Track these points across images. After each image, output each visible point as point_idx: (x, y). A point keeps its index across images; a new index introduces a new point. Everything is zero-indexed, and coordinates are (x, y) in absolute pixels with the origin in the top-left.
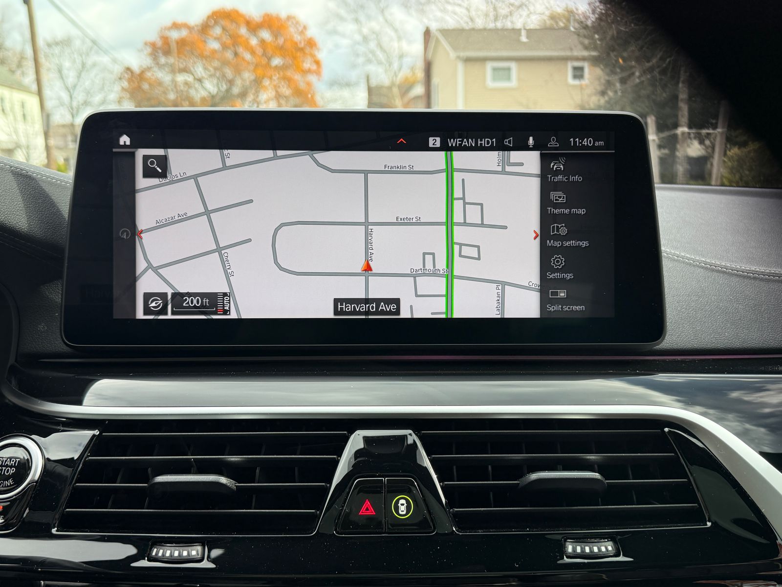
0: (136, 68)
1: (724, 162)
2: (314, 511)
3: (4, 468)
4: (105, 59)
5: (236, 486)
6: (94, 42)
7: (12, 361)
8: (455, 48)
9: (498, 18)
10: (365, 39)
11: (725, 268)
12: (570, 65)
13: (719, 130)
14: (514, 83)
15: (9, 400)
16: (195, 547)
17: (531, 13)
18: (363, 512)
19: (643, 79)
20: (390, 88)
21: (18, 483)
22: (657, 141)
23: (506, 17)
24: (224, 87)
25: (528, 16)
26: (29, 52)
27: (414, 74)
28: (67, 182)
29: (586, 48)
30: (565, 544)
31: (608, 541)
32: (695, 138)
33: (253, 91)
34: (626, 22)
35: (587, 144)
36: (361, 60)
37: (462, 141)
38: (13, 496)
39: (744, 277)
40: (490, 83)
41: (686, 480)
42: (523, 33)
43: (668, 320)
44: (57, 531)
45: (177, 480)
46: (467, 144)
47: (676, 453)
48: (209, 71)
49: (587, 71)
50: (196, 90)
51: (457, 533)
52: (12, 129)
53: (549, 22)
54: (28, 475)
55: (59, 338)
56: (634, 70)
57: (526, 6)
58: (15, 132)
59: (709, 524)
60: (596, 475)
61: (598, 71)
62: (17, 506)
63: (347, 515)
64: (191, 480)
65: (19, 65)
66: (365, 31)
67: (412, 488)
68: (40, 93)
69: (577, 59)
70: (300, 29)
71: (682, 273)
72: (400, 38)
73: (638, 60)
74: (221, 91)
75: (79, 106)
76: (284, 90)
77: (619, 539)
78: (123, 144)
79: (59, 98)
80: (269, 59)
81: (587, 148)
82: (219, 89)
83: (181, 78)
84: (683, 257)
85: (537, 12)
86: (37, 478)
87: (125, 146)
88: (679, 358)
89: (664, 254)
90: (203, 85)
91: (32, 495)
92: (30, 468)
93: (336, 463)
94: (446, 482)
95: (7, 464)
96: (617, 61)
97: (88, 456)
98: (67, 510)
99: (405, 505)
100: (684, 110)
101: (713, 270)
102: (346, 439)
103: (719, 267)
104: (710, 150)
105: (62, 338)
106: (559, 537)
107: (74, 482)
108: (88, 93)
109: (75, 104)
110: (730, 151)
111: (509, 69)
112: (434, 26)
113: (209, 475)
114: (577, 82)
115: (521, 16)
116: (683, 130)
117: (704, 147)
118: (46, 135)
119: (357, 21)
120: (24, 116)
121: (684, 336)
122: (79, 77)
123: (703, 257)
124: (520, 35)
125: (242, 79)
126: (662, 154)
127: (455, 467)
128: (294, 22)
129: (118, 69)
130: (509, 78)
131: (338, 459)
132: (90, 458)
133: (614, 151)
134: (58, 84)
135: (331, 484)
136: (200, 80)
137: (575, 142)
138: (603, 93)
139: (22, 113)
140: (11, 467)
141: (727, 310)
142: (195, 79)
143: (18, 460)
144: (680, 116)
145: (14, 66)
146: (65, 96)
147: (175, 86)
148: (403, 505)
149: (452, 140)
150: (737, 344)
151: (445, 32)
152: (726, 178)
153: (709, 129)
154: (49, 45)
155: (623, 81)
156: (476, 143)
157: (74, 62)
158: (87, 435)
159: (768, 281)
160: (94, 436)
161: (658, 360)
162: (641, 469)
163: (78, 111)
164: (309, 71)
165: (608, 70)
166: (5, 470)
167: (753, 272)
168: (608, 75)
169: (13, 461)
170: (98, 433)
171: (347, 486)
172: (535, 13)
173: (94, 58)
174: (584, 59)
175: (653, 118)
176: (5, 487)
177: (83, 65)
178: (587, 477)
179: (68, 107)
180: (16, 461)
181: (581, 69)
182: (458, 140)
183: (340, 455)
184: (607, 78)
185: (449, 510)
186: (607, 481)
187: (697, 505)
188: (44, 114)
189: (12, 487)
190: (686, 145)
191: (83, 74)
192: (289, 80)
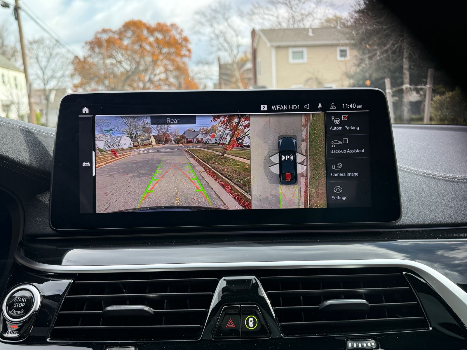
0: (81, 56)
1: (431, 104)
2: (199, 326)
3: (18, 303)
4: (63, 51)
5: (153, 311)
6: (57, 41)
7: (20, 239)
8: (270, 40)
9: (295, 22)
10: (217, 36)
11: (435, 176)
12: (338, 49)
13: (428, 86)
14: (305, 60)
15: (19, 262)
16: (131, 348)
17: (315, 19)
18: (228, 326)
19: (382, 57)
20: (232, 65)
21: (26, 312)
22: (391, 93)
23: (300, 21)
24: (134, 66)
25: (313, 20)
26: (19, 48)
27: (246, 56)
28: (51, 134)
29: (348, 39)
30: (347, 342)
31: (372, 340)
32: (414, 90)
33: (151, 68)
34: (371, 24)
35: (353, 107)
36: (215, 49)
37: (280, 107)
38: (23, 320)
39: (446, 181)
40: (291, 61)
41: (416, 303)
42: (310, 31)
43: (402, 207)
44: (50, 340)
45: (120, 309)
46: (283, 108)
47: (409, 286)
48: (125, 57)
49: (348, 53)
50: (118, 68)
51: (284, 337)
52: (9, 93)
53: (325, 24)
54: (32, 307)
55: (48, 225)
56: (376, 52)
57: (312, 14)
58: (11, 95)
59: (431, 329)
60: (364, 301)
61: (355, 52)
62: (26, 326)
63: (220, 327)
64: (127, 309)
65: (13, 55)
66: (217, 32)
67: (257, 311)
68: (25, 71)
69: (342, 45)
70: (179, 31)
71: (410, 179)
72: (237, 35)
73: (378, 45)
74: (132, 68)
75: (48, 78)
76: (170, 67)
77: (378, 339)
78: (85, 112)
79: (37, 75)
80: (161, 49)
81: (353, 109)
82: (131, 67)
83: (108, 61)
84: (410, 170)
85: (318, 18)
86: (37, 309)
87: (86, 114)
88: (410, 230)
89: (399, 168)
90: (122, 65)
91: (35, 319)
92: (33, 303)
93: (211, 297)
94: (276, 307)
95: (20, 301)
96: (366, 47)
97: (67, 295)
98: (55, 327)
99: (253, 321)
100: (407, 74)
101: (428, 177)
102: (217, 283)
103: (431, 175)
104: (423, 97)
105: (50, 226)
106: (343, 338)
107: (59, 311)
108: (54, 71)
109: (46, 77)
110: (434, 97)
111: (302, 52)
112: (257, 28)
113: (138, 305)
114: (343, 59)
115: (309, 21)
116: (406, 86)
117: (419, 95)
118: (29, 96)
119: (211, 25)
120: (16, 85)
121: (413, 217)
122: (48, 61)
123: (422, 168)
124: (308, 32)
125: (145, 61)
126: (394, 100)
127: (281, 298)
128: (176, 27)
129: (71, 57)
130: (302, 57)
131: (212, 294)
132: (68, 296)
133: (368, 111)
134: (36, 66)
135: (209, 309)
136: (120, 62)
137: (345, 106)
138: (358, 65)
139: (15, 83)
140: (22, 302)
141: (437, 201)
142: (117, 61)
143: (26, 298)
144: (404, 79)
145: (9, 56)
146: (40, 73)
147: (105, 66)
148: (251, 321)
149: (274, 106)
150: (443, 221)
151: (264, 31)
152: (433, 113)
153: (422, 85)
154: (31, 43)
155: (370, 58)
156: (288, 107)
157: (45, 53)
158: (66, 282)
159: (460, 183)
160: (70, 283)
161: (398, 231)
162: (390, 297)
163: (48, 82)
164: (185, 56)
165: (361, 52)
166: (19, 304)
167: (452, 178)
168: (361, 55)
169: (23, 299)
170: (73, 281)
171: (218, 310)
172: (317, 19)
173: (57, 50)
174: (346, 45)
175: (389, 80)
176: (19, 314)
177: (51, 55)
178: (359, 302)
179: (41, 79)
180: (25, 299)
181: (345, 51)
182: (278, 106)
183: (214, 292)
184: (360, 57)
185: (279, 324)
186: (370, 304)
187: (423, 317)
188: (28, 84)
189: (23, 314)
190: (408, 95)
191: (50, 60)
192: (173, 61)
